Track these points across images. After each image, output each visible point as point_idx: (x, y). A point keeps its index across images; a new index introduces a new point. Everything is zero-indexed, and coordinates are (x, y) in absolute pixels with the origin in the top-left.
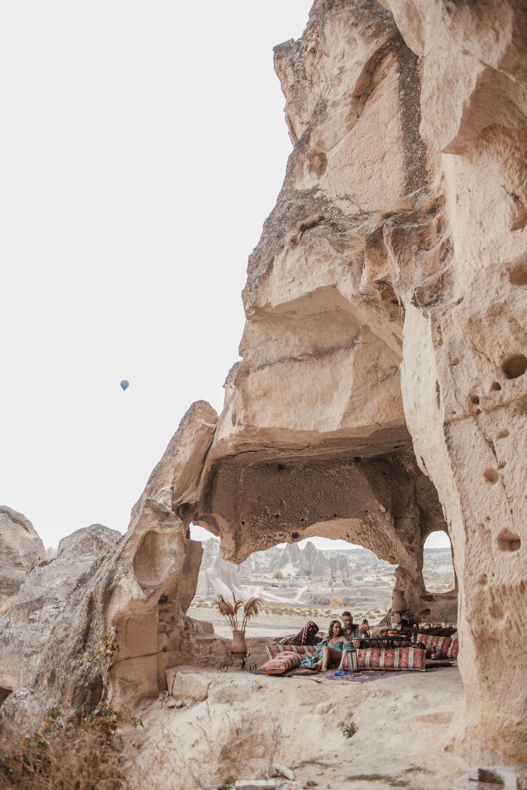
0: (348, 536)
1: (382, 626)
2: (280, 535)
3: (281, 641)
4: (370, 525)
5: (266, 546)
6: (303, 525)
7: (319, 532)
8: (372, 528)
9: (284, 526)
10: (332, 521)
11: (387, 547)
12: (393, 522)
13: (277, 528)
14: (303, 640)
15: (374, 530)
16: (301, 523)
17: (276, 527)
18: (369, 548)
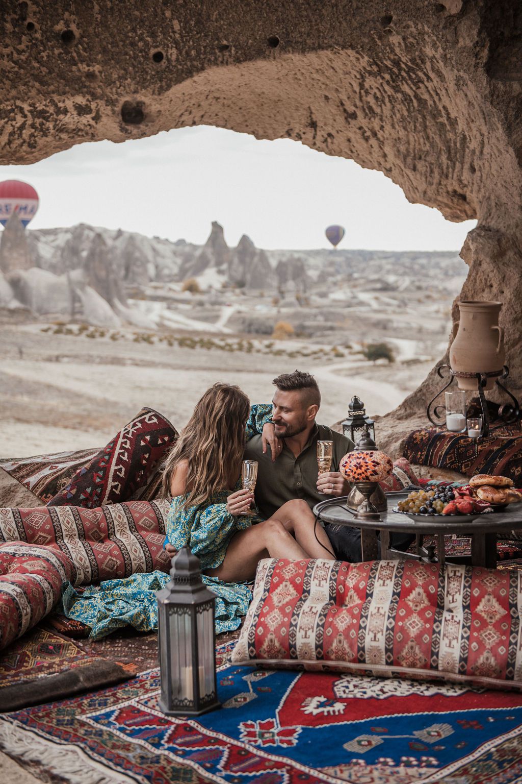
0: (313, 125)
1: (408, 417)
2: (82, 110)
3: (33, 480)
4: (394, 83)
5: (32, 146)
6: (159, 76)
7: (216, 108)
8: (397, 89)
9: (91, 76)
10: (261, 64)
11: (444, 158)
12: (485, 53)
13: (68, 82)
14: (111, 483)
15: (407, 99)
16: (151, 68)
17: (61, 76)
18: (379, 167)
